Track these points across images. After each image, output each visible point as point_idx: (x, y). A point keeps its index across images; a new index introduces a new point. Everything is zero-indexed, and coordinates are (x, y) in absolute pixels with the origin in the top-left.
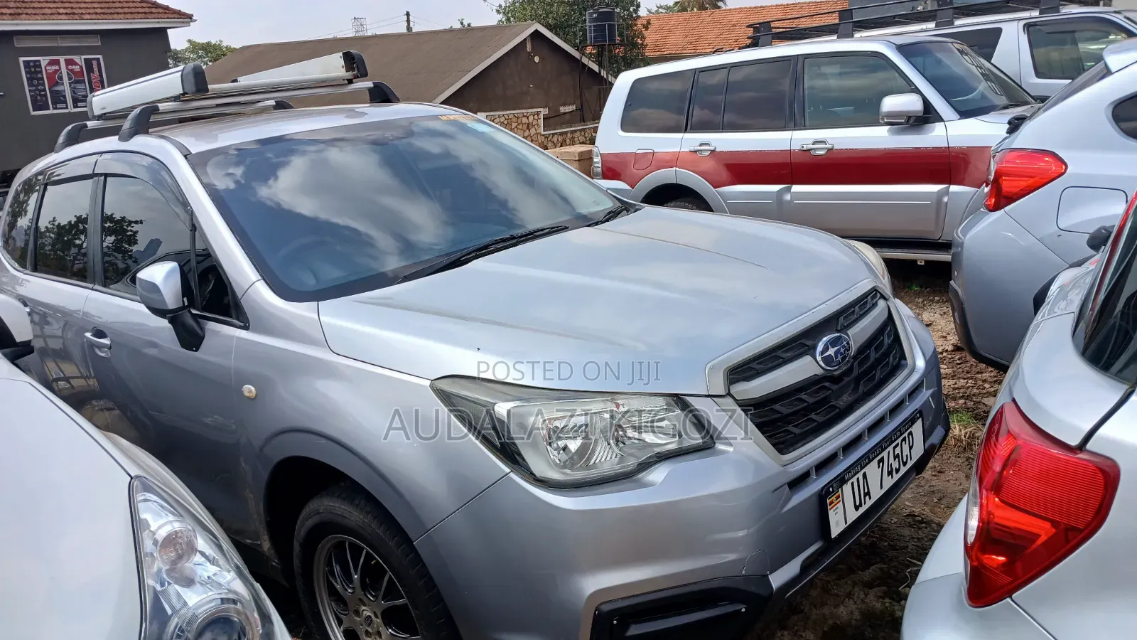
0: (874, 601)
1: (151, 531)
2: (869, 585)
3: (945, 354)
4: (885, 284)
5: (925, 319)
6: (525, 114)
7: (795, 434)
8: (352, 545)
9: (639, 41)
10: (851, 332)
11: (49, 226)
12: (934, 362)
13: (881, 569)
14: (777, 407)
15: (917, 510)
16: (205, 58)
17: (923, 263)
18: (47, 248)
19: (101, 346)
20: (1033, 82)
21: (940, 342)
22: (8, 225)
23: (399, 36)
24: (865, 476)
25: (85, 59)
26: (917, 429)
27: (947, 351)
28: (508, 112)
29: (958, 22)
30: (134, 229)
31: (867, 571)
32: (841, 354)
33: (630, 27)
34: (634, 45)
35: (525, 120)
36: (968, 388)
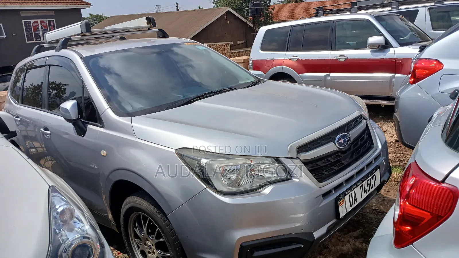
0: (358, 244)
1: (56, 208)
2: (357, 238)
3: (392, 143)
4: (366, 113)
5: (384, 129)
6: (223, 44)
7: (325, 174)
8: (144, 216)
9: (270, 15)
10: (350, 133)
11: (30, 86)
12: (385, 146)
13: (362, 231)
14: (319, 163)
15: (378, 207)
16: (96, 21)
17: (384, 106)
18: (29, 95)
19: (46, 134)
20: (432, 32)
21: (390, 138)
22: (13, 85)
23: (174, 12)
24: (355, 192)
25: (48, 21)
26: (377, 173)
27: (393, 142)
28: (216, 43)
29: (400, 8)
30: (64, 88)
31: (356, 232)
32: (346, 142)
33: (266, 10)
34: (269, 17)
35: (223, 47)
36: (401, 157)
